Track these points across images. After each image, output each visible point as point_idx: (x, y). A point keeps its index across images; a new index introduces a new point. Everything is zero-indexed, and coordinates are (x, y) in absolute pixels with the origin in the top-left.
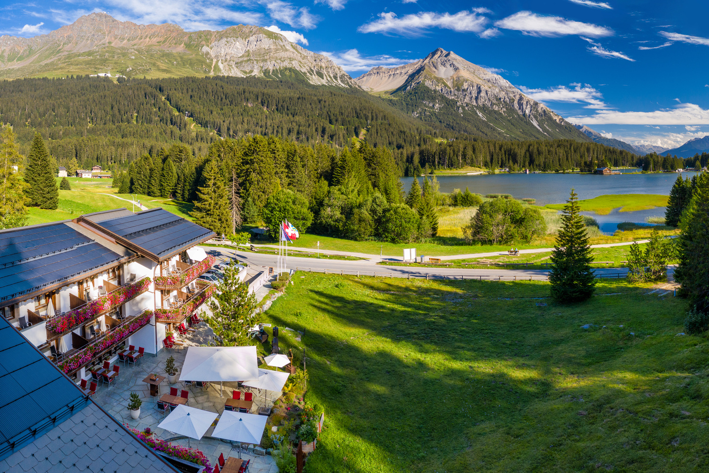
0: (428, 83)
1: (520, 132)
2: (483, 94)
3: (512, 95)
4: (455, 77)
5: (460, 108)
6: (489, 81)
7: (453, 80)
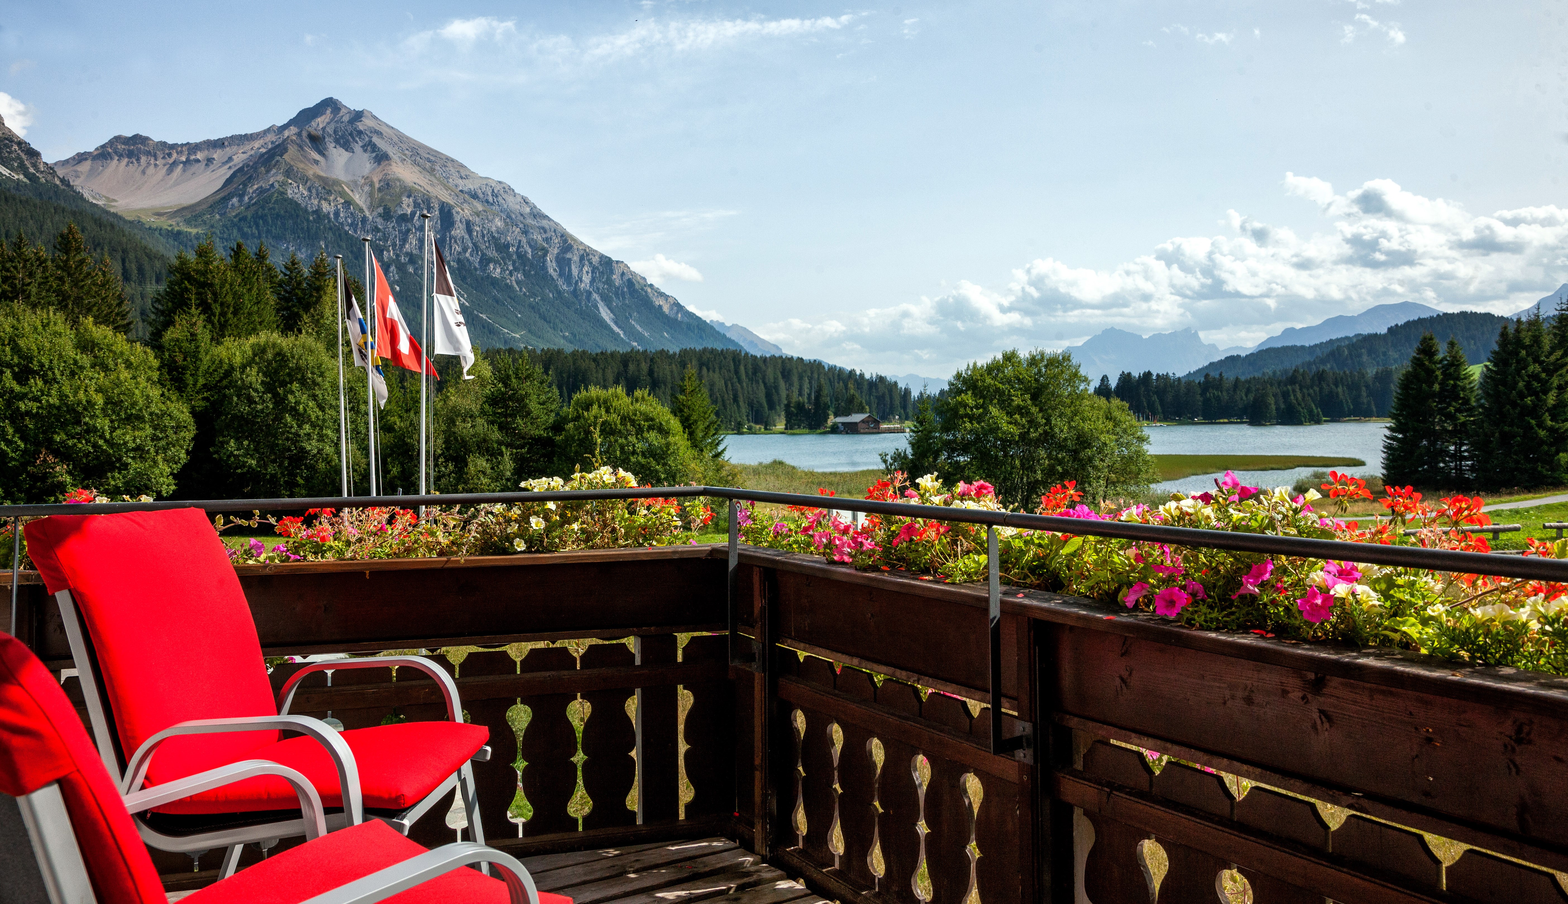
0: (296, 192)
1: (564, 337)
2: (459, 231)
3: (538, 237)
4: (376, 180)
5: (393, 268)
6: (474, 196)
7: (372, 185)
